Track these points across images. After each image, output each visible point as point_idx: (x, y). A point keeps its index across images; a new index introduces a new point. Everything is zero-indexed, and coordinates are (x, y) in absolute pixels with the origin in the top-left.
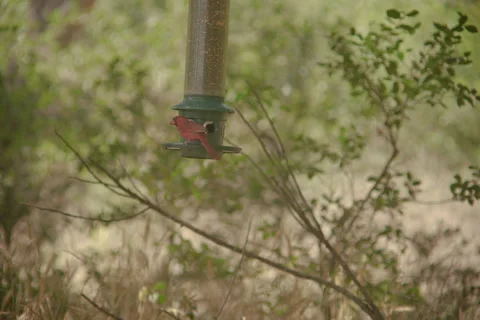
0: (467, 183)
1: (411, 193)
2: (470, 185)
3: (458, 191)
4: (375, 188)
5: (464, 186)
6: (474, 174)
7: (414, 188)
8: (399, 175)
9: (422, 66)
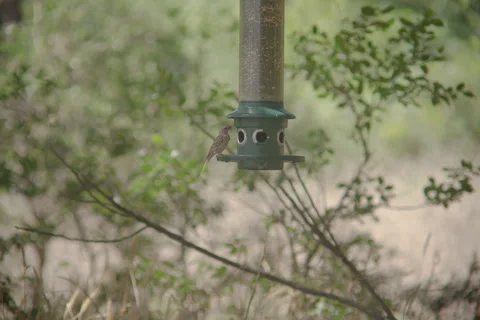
0: (441, 186)
1: (384, 198)
2: (446, 188)
3: (432, 194)
4: (346, 195)
5: (439, 190)
6: (449, 176)
7: (386, 193)
8: (371, 180)
9: (387, 64)
